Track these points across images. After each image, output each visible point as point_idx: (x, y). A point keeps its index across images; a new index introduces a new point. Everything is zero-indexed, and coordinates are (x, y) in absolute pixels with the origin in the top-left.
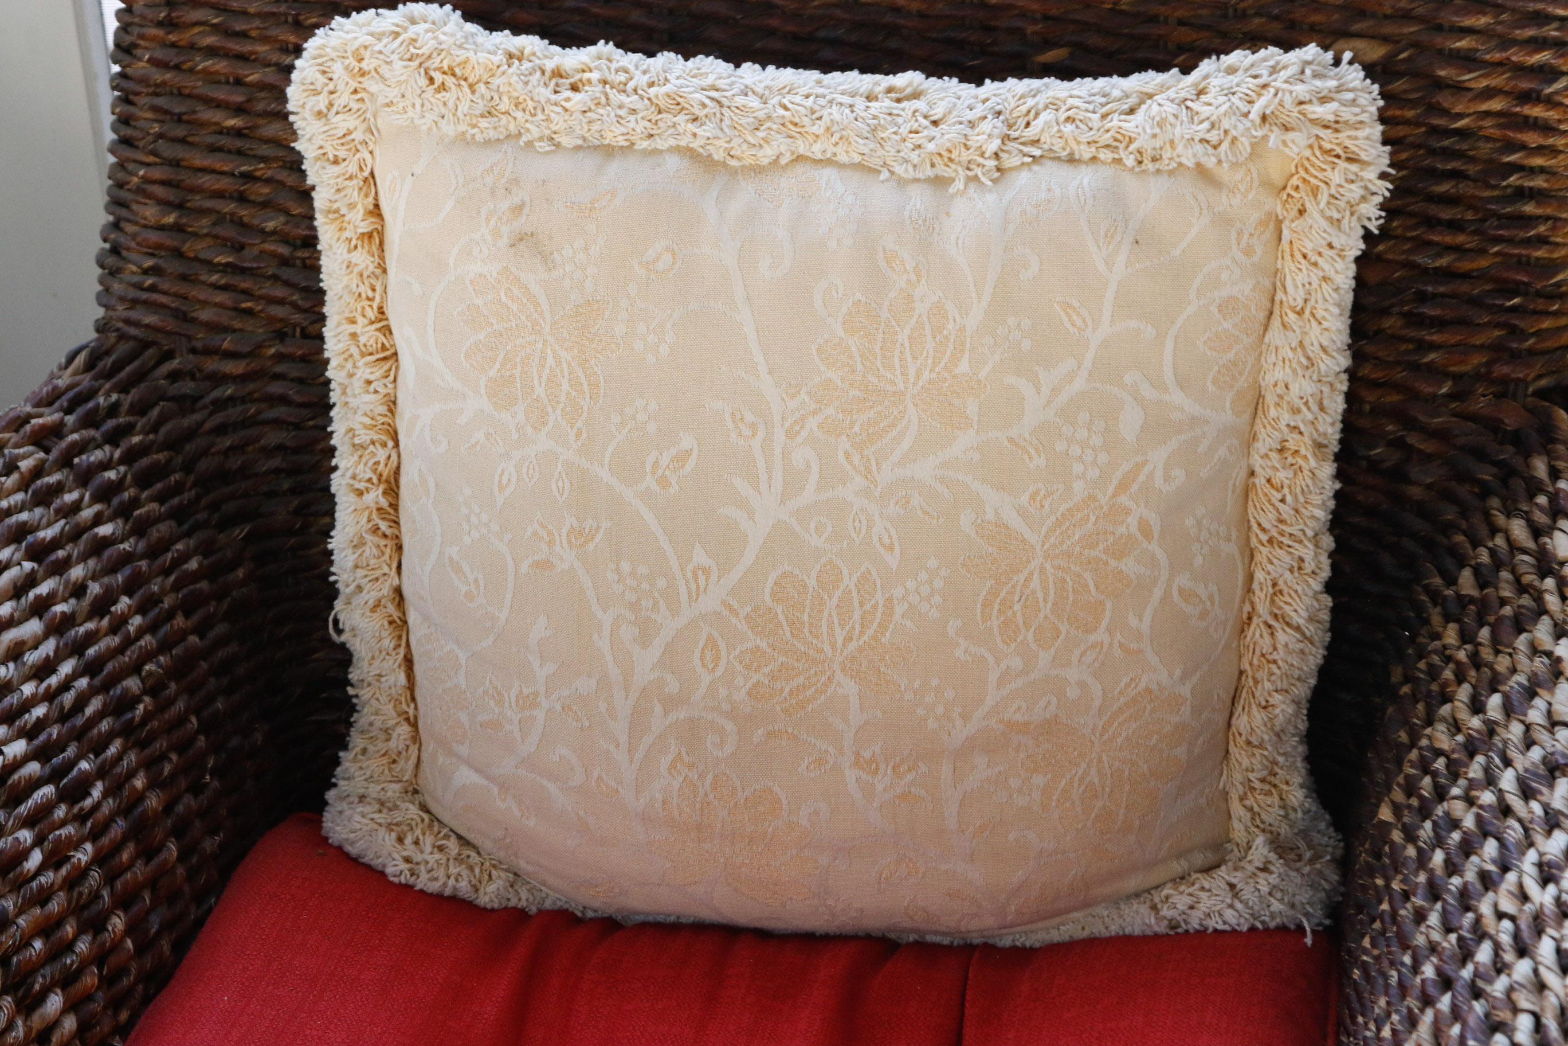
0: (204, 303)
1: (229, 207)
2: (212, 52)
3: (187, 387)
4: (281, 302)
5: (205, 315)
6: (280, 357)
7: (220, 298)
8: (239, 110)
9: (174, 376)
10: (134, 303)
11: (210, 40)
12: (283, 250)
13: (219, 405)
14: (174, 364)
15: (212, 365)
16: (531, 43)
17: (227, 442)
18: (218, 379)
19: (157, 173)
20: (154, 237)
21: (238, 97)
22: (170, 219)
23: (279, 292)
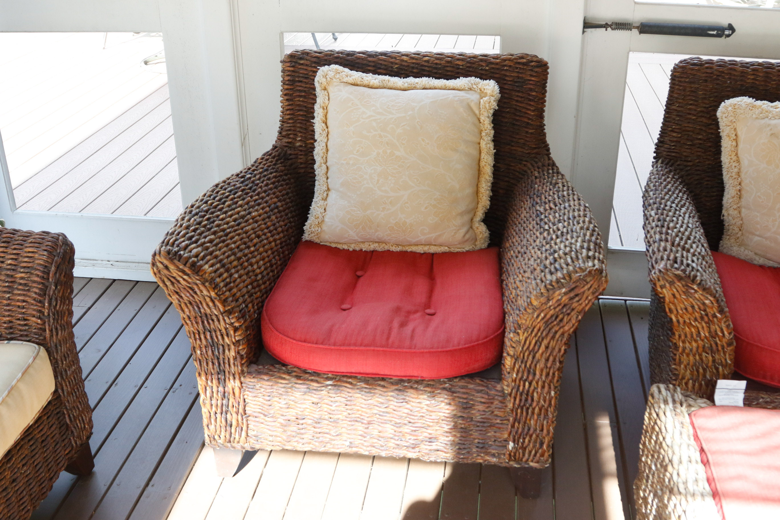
0: (685, 152)
1: (691, 134)
2: (691, 104)
3: (681, 167)
4: (699, 152)
5: (685, 154)
6: (699, 162)
7: (688, 151)
8: (695, 115)
9: (678, 165)
10: (668, 152)
11: (691, 102)
12: (700, 142)
13: (687, 171)
14: (678, 163)
15: (685, 163)
16: (766, 102)
17: (689, 177)
18: (687, 166)
19: (677, 127)
20: (675, 139)
21: (695, 113)
22: (680, 135)
23: (700, 150)
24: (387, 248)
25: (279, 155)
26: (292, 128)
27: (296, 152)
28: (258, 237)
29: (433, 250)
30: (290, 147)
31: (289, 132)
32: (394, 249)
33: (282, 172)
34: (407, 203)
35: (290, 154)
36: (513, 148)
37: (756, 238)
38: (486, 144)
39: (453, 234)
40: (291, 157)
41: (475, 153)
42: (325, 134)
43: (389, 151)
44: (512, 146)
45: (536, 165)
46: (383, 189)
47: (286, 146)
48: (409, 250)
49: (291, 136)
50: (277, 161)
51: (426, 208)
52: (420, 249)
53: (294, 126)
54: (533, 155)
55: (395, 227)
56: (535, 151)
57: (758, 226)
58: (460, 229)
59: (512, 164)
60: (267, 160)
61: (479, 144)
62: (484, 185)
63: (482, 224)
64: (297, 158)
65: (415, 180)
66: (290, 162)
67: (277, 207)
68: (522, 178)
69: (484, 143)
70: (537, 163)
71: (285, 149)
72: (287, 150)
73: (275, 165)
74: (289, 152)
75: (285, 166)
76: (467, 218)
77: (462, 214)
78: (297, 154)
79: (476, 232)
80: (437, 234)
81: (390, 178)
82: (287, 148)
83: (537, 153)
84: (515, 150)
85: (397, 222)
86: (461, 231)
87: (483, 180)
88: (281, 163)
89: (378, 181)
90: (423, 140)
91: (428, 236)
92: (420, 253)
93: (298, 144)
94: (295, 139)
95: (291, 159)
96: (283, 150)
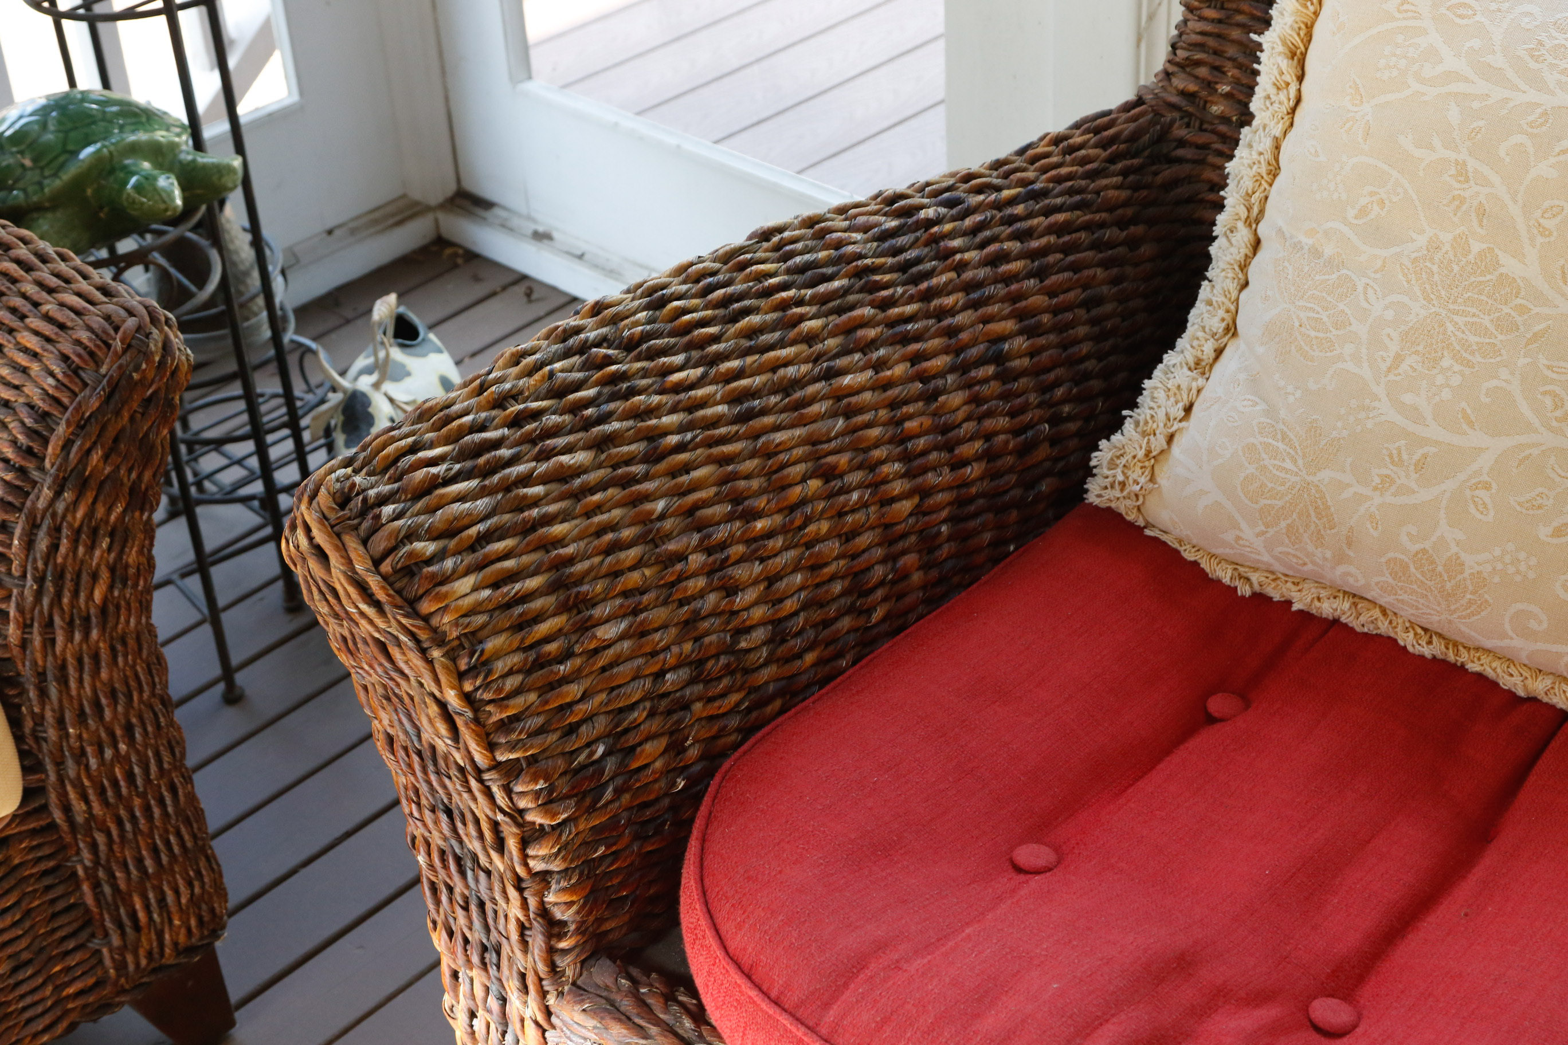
24: (1384, 628)
25: (1133, 137)
26: (1211, 42)
27: (1203, 138)
28: (828, 474)
30: (1190, 115)
31: (1198, 56)
33: (1111, 210)
34: (1487, 487)
35: (1182, 143)
40: (1180, 152)
42: (1284, 100)
43: (1476, 247)
46: (1408, 398)
47: (1173, 107)
48: (1473, 667)
49: (1203, 71)
50: (1112, 160)
52: (1514, 681)
53: (1219, 36)
55: (1412, 569)
60: (1072, 149)
64: (1201, 162)
65: (1548, 401)
66: (1168, 173)
67: (999, 359)
71: (1169, 116)
72: (1173, 122)
73: (1092, 175)
74: (1179, 132)
75: (1136, 188)
78: (1205, 147)
81: (1446, 362)
82: (1176, 115)
85: (1424, 551)
88: (1125, 173)
89: (1398, 359)
91: (1540, 646)
92: (1511, 695)
93: (1216, 109)
94: (1210, 85)
95: (1180, 160)
96: (1157, 114)
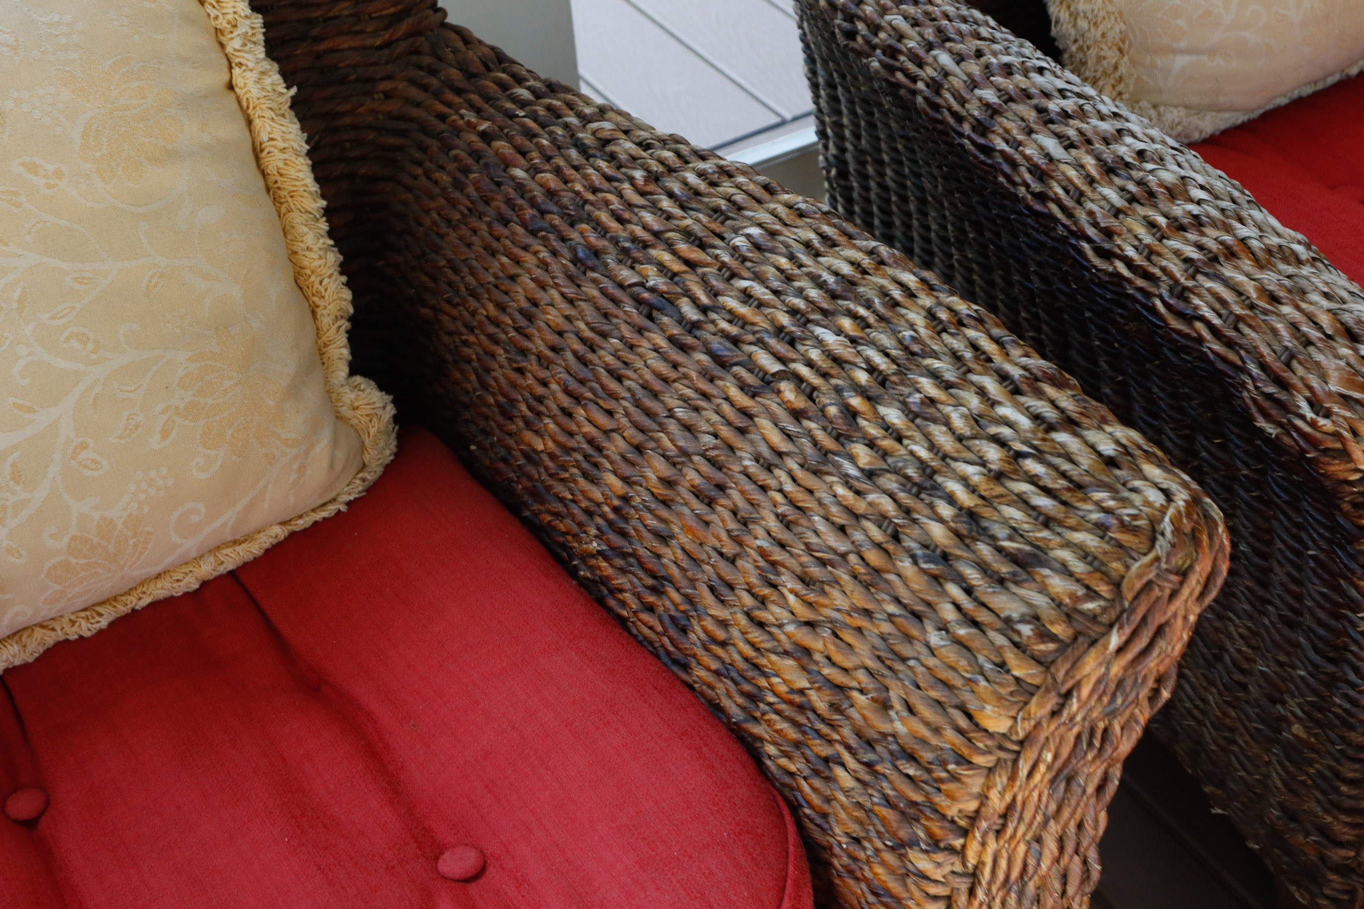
29: (232, 559)
32: (86, 628)
36: (323, 46)
37: (1180, 62)
38: (258, 81)
39: (294, 476)
41: (235, 130)
44: (316, 40)
45: (434, 82)
51: (165, 434)
54: (403, 46)
56: (403, 27)
57: (1181, 22)
58: (311, 447)
59: (341, 108)
61: (231, 87)
62: (309, 239)
63: (358, 379)
68: (400, 149)
69: (251, 76)
70: (433, 72)
76: (313, 394)
77: (294, 391)
79: (354, 422)
80: (239, 506)
83: (415, 33)
84: (333, 51)
86: (317, 450)
87: (297, 219)
90: (33, 168)
